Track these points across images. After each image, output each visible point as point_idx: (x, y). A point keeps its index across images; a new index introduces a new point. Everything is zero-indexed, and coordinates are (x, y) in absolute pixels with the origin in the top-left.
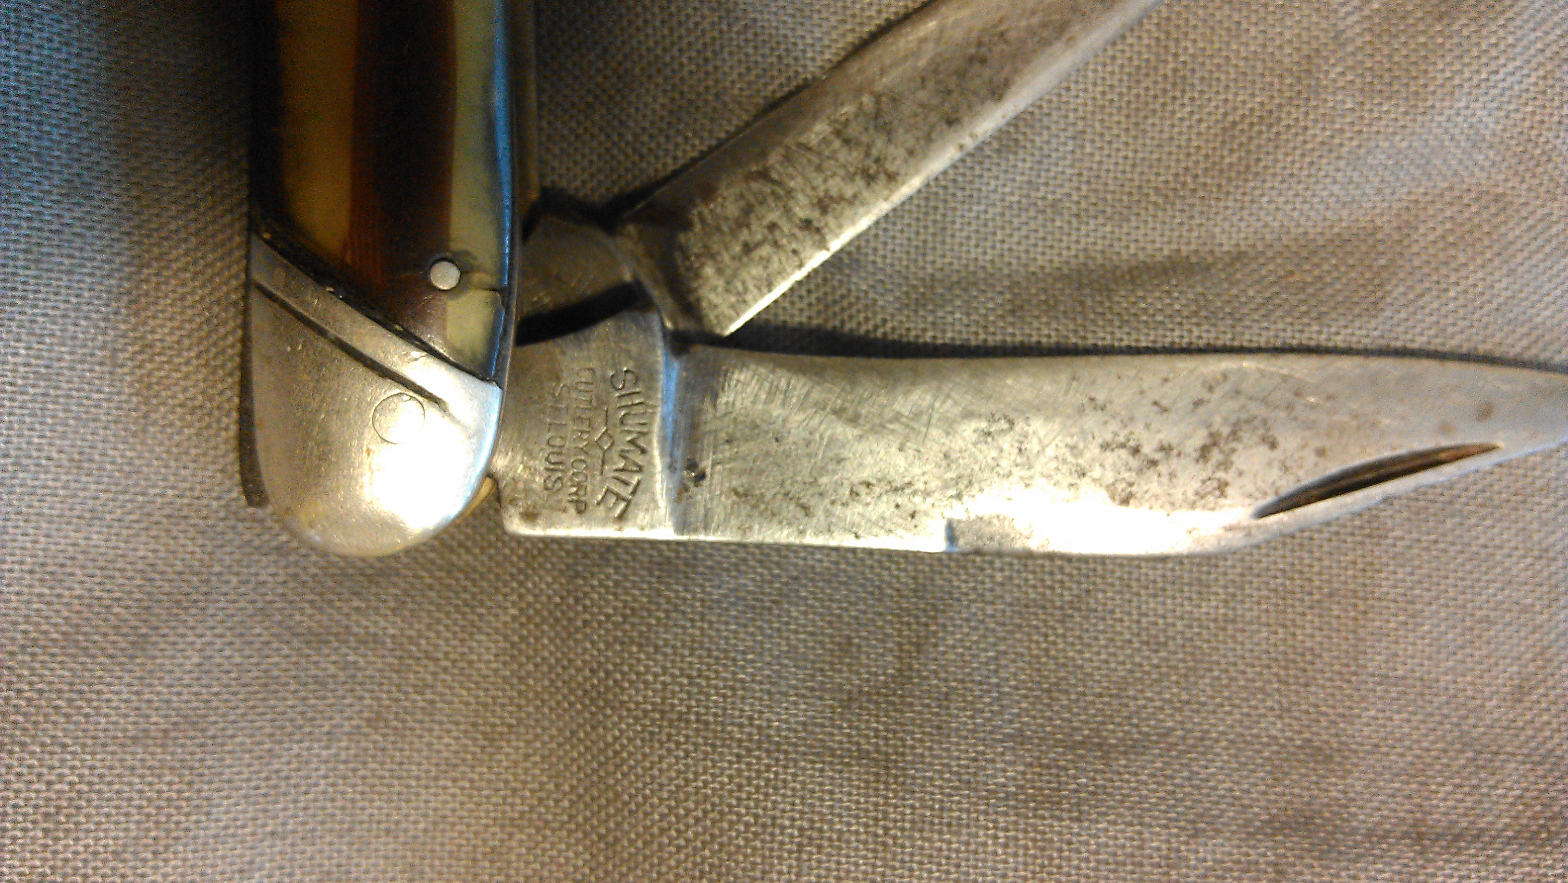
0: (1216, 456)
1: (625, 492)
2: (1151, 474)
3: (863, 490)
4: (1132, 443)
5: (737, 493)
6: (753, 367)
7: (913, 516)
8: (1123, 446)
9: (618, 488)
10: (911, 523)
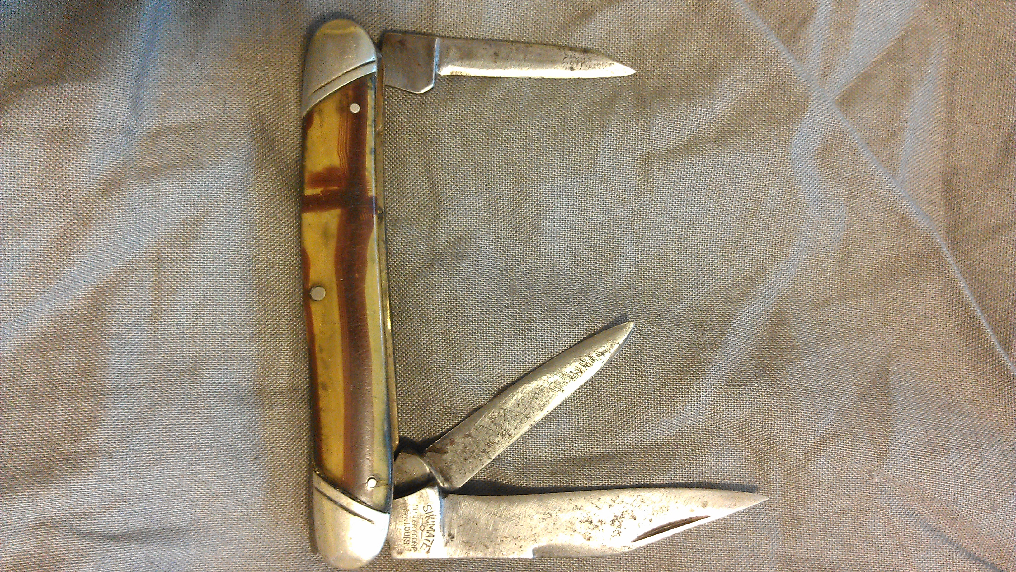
0: (617, 523)
1: (429, 543)
2: (596, 530)
3: (504, 539)
4: (590, 520)
5: (465, 543)
6: (468, 501)
7: (521, 547)
8: (587, 521)
9: (427, 542)
10: (520, 550)
